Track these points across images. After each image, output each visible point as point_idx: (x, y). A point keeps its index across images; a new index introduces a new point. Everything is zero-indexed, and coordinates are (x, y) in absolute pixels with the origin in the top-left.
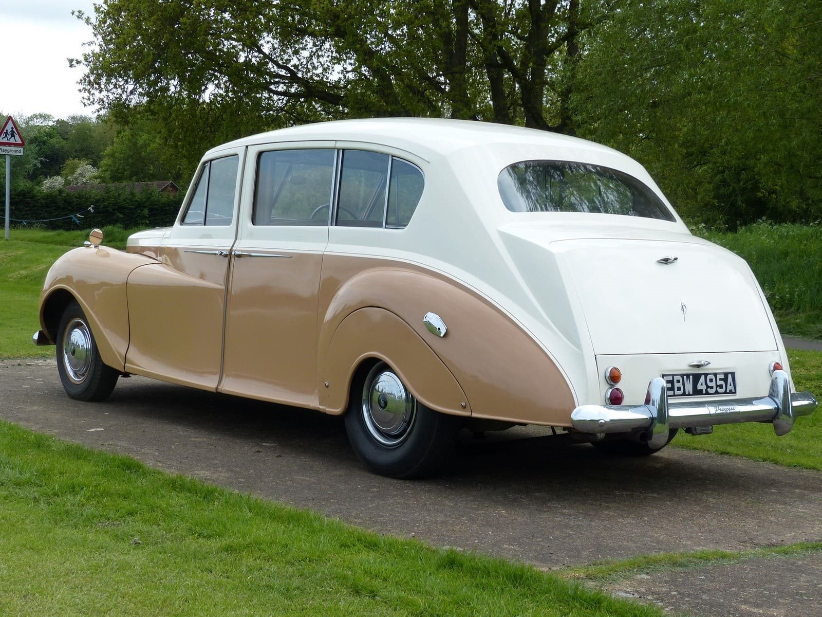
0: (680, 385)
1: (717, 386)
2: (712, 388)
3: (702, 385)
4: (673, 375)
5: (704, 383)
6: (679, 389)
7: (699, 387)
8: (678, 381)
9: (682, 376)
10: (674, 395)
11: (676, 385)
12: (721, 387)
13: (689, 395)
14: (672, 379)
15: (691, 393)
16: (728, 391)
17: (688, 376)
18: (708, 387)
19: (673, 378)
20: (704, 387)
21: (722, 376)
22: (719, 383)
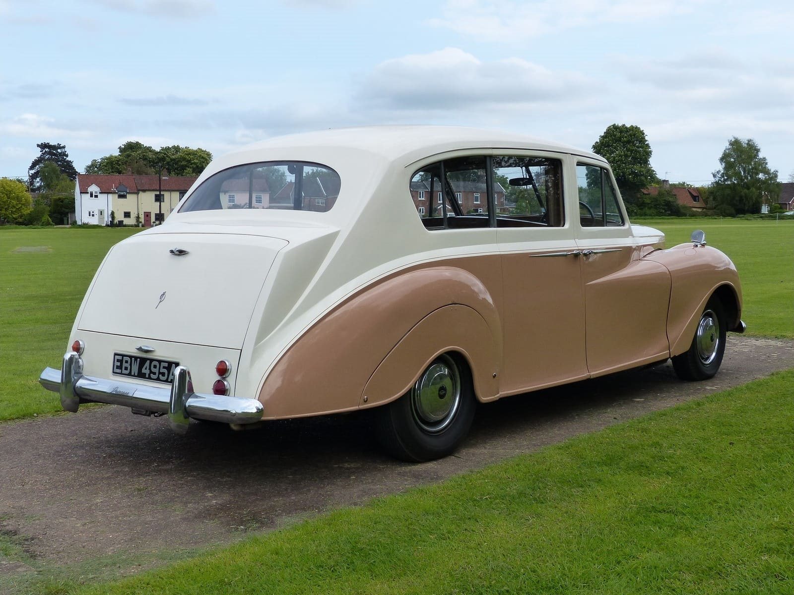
0: (128, 365)
1: (160, 373)
2: (154, 374)
3: (146, 369)
4: (123, 356)
5: (148, 369)
6: (126, 369)
7: (144, 371)
8: (127, 362)
9: (131, 357)
10: (121, 373)
11: (124, 365)
12: (163, 374)
13: (134, 376)
14: (121, 359)
15: (136, 374)
16: (169, 380)
17: (136, 358)
18: (151, 372)
19: (123, 358)
20: (147, 372)
21: (166, 365)
22: (162, 370)
